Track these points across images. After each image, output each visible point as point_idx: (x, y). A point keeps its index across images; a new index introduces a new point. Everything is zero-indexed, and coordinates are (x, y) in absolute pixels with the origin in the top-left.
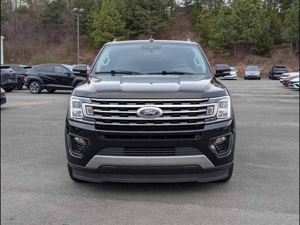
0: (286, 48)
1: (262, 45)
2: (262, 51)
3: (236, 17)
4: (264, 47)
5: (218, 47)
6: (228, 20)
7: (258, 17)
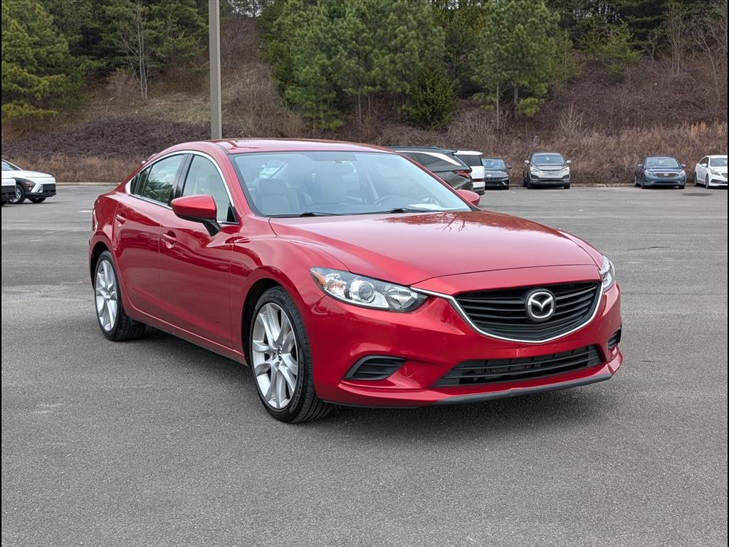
0: (482, 107)
1: (422, 99)
2: (424, 115)
3: (355, 24)
4: (429, 105)
5: (311, 103)
6: (335, 31)
7: (410, 21)
